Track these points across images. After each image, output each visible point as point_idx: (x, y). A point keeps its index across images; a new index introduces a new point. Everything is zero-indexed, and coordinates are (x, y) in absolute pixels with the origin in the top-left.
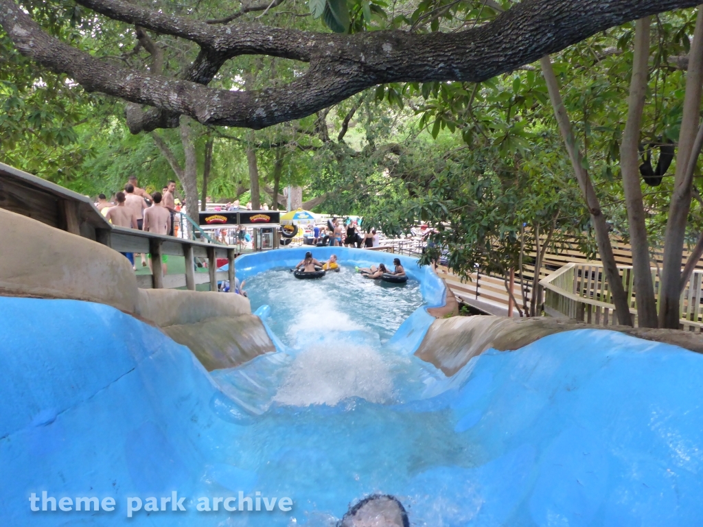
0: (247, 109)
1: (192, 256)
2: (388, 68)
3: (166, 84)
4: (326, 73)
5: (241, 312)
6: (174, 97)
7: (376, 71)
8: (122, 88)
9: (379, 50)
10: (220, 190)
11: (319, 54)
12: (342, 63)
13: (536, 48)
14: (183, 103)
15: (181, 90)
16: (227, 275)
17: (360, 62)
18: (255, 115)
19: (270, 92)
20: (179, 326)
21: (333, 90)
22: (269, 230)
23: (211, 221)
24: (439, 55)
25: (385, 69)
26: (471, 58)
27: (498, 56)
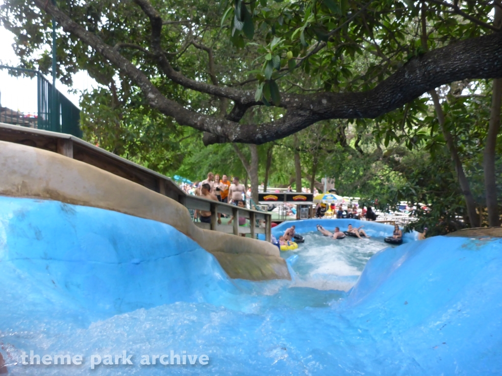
0: (252, 134)
1: (238, 216)
2: (325, 112)
3: (216, 121)
4: (293, 115)
5: (270, 254)
6: (219, 128)
7: (319, 114)
8: (196, 124)
9: (320, 103)
10: (279, 179)
11: (290, 105)
12: (301, 110)
13: (395, 101)
14: (223, 131)
15: (222, 125)
16: (264, 230)
17: (310, 109)
18: (256, 138)
19: (264, 126)
20: (223, 253)
21: (297, 124)
22: (306, 206)
23: (267, 198)
24: (350, 105)
25: (323, 112)
26: (364, 107)
27: (378, 105)
